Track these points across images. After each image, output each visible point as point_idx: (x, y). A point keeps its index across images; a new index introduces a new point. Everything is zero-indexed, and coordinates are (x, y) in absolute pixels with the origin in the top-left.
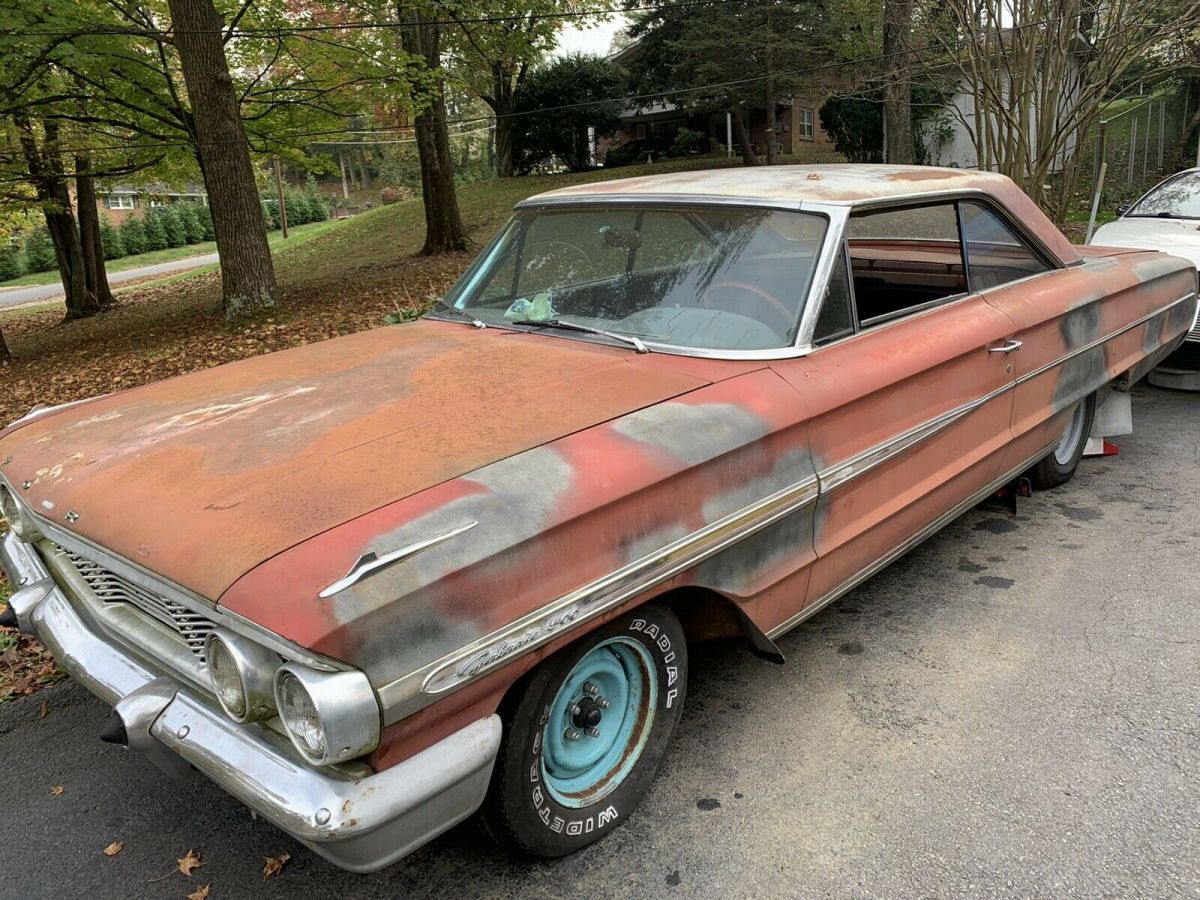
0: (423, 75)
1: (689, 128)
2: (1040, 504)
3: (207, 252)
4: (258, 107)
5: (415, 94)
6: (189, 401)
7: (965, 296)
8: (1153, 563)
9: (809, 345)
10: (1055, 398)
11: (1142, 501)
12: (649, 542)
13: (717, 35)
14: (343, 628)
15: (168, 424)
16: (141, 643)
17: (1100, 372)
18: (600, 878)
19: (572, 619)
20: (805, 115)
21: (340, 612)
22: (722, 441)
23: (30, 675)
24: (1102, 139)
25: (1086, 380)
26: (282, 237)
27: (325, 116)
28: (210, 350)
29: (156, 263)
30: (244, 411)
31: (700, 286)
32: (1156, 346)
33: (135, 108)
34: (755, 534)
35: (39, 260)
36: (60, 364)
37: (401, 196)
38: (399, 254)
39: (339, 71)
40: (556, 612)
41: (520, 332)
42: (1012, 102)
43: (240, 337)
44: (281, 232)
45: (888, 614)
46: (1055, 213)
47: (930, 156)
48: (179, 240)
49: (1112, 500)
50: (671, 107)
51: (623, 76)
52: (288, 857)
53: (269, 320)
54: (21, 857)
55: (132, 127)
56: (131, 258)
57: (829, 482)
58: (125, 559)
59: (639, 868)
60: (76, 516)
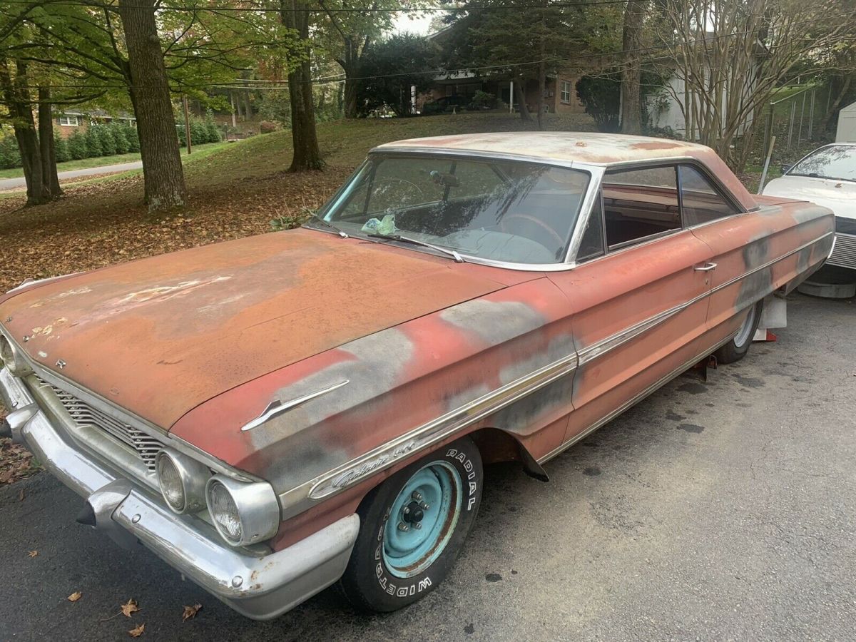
0: (296, 43)
1: (483, 90)
2: (724, 375)
3: (132, 160)
4: (176, 59)
5: (291, 57)
6: (140, 282)
7: (679, 230)
8: (798, 419)
9: (574, 262)
10: (736, 303)
11: (791, 375)
12: (463, 397)
13: (506, 27)
14: (258, 453)
15: (127, 299)
16: (105, 454)
17: (767, 285)
18: (419, 627)
19: (410, 449)
20: (566, 86)
21: (256, 442)
22: (515, 328)
23: (12, 469)
24: (771, 116)
25: (757, 291)
26: (187, 152)
27: (224, 69)
28: (136, 235)
29: (94, 167)
30: (182, 292)
31: (499, 214)
32: (805, 268)
33: (85, 56)
34: (534, 393)
35: (7, 160)
36: (23, 239)
37: (274, 127)
38: (272, 170)
39: (235, 37)
40: (400, 444)
41: (374, 242)
42: (711, 88)
43: (158, 226)
44: (186, 149)
45: (618, 448)
46: (737, 166)
47: (652, 121)
48: (111, 150)
49: (771, 373)
50: (471, 75)
51: (438, 50)
52: (200, 606)
53: (179, 215)
54: (9, 600)
55: (82, 69)
56: (75, 162)
57: (584, 358)
58: (100, 397)
59: (446, 620)
60: (64, 364)
